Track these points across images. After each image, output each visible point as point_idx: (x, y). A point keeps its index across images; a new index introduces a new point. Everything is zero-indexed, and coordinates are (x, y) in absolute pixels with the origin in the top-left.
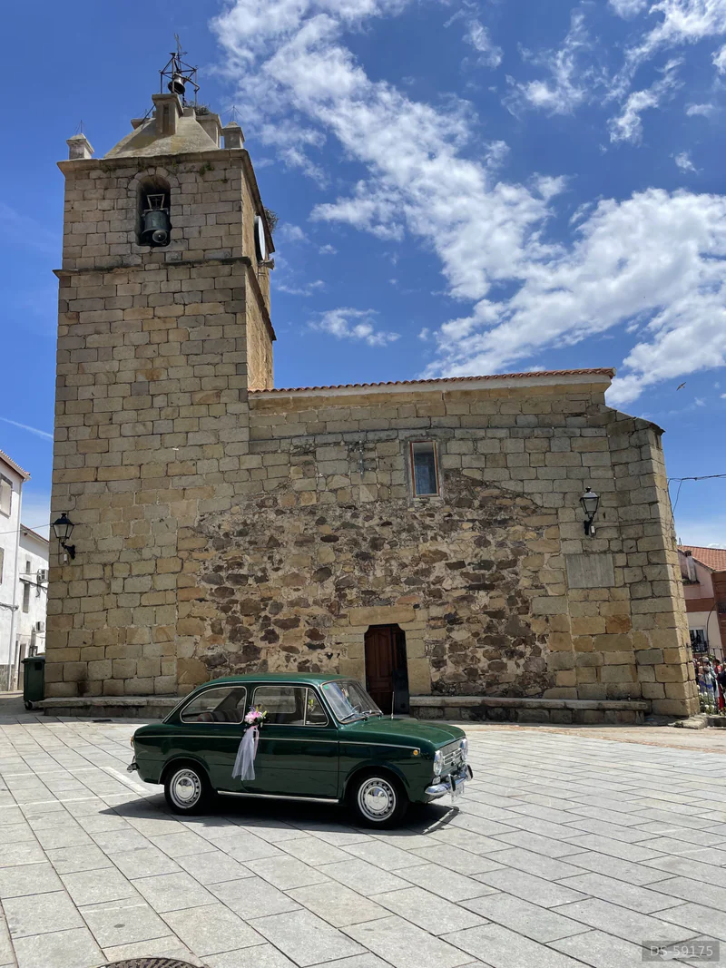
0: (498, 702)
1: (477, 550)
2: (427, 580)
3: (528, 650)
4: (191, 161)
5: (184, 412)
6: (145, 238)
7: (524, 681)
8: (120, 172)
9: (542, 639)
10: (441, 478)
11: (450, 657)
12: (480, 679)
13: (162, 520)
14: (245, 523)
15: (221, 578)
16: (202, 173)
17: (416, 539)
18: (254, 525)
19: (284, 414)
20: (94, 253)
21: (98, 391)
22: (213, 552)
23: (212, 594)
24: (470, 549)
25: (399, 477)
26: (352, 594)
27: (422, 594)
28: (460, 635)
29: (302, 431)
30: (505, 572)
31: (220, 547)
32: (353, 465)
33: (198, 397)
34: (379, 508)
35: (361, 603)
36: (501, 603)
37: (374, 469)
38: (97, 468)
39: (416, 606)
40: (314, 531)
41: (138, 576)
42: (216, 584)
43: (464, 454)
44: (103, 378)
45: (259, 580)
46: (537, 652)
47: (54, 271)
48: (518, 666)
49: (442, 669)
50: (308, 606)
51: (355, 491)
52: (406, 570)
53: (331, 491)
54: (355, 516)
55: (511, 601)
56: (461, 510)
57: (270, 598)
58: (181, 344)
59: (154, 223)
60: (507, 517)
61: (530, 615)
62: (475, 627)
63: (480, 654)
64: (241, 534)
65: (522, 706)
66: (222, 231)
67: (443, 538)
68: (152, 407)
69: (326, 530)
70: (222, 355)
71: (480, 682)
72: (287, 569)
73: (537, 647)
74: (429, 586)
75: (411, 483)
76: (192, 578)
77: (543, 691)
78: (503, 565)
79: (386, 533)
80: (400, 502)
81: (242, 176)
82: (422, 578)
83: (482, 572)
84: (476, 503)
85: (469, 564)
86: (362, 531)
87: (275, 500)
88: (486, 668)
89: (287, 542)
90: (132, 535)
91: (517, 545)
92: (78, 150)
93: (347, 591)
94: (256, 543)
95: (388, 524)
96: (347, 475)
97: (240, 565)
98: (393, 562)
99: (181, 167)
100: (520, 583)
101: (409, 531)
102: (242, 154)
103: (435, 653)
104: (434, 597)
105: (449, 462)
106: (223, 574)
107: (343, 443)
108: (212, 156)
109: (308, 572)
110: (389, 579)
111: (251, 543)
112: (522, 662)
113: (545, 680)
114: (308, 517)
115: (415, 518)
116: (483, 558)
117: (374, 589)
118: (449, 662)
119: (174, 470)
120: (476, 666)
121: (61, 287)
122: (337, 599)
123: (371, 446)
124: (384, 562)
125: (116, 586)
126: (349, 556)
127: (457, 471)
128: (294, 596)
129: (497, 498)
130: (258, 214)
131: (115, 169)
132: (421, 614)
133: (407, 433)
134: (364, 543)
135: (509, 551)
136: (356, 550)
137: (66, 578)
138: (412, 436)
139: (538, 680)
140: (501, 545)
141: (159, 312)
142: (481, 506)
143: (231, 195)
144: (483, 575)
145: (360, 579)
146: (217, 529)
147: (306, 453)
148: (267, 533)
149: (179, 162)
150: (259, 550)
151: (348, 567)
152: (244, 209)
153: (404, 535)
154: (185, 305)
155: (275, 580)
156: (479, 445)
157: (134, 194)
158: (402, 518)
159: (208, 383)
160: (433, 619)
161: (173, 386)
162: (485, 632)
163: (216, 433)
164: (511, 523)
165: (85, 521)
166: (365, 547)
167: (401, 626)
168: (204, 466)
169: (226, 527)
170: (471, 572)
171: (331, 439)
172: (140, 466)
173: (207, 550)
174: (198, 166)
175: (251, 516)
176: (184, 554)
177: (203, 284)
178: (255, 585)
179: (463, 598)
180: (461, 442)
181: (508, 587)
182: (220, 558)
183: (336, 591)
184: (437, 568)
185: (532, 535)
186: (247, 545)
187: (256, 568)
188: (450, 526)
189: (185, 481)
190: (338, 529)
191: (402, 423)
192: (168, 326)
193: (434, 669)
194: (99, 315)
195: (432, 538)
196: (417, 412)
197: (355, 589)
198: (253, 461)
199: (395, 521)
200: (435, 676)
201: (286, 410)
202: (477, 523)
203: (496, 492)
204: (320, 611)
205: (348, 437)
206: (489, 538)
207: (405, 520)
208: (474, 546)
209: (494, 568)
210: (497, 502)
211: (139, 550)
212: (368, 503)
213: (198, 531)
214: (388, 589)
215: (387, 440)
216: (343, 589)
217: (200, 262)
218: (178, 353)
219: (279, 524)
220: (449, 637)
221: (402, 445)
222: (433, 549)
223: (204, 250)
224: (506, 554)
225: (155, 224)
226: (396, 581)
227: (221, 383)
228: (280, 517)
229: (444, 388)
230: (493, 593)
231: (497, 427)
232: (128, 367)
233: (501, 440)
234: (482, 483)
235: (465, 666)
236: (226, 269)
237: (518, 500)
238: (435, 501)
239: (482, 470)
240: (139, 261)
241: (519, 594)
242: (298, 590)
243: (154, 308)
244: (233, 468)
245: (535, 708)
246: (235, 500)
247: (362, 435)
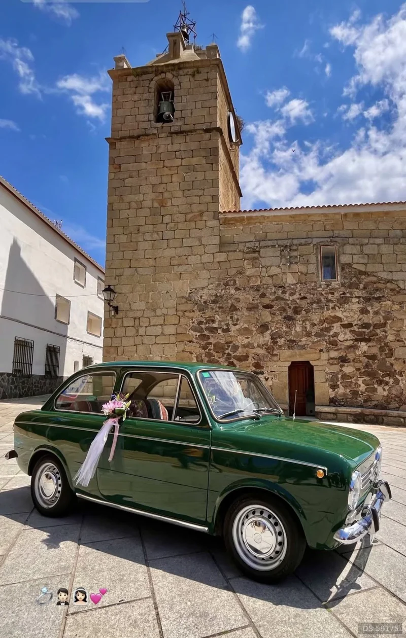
0: (371, 412)
1: (361, 316)
2: (328, 334)
3: (391, 381)
4: (186, 68)
5: (181, 226)
6: (160, 118)
7: (388, 400)
8: (144, 77)
9: (401, 374)
10: (339, 269)
11: (341, 383)
12: (360, 397)
13: (167, 292)
14: (216, 296)
15: (202, 329)
16: (193, 75)
17: (322, 308)
18: (221, 297)
19: (241, 228)
20: (130, 128)
21: (131, 213)
22: (197, 313)
23: (196, 338)
24: (356, 316)
25: (312, 268)
26: (281, 341)
27: (325, 343)
28: (348, 369)
29: (252, 239)
30: (378, 331)
31: (201, 310)
32: (283, 260)
33: (189, 216)
34: (299, 288)
35: (287, 347)
36: (375, 351)
37: (296, 263)
38: (131, 260)
39: (321, 351)
40: (259, 301)
41: (154, 325)
42: (199, 332)
43: (354, 254)
44: (134, 205)
45: (224, 331)
46: (397, 382)
47: (106, 139)
48: (384, 390)
49: (336, 390)
50: (254, 348)
51: (284, 277)
52: (316, 327)
53: (269, 276)
54: (284, 292)
55: (382, 349)
56: (351, 290)
57: (231, 342)
58: (180, 183)
59: (165, 107)
60: (381, 295)
61: (393, 358)
62: (358, 365)
63: (360, 382)
64: (214, 302)
65: (386, 415)
66: (205, 112)
67: (339, 308)
68: (162, 222)
69: (266, 301)
70: (204, 190)
71: (360, 399)
72: (242, 325)
73: (397, 379)
74: (330, 339)
75: (320, 272)
76: (186, 329)
77: (400, 406)
78: (376, 326)
79: (304, 303)
80: (313, 284)
81: (218, 77)
82: (325, 333)
83: (364, 330)
84: (361, 286)
85: (355, 325)
86: (289, 302)
87: (235, 281)
88: (364, 390)
89: (241, 308)
90: (150, 301)
91: (387, 314)
92: (121, 64)
93: (278, 340)
94: (223, 308)
95: (305, 298)
96: (279, 266)
97: (213, 321)
98: (307, 323)
99: (181, 72)
100: (388, 337)
101: (318, 303)
102: (218, 62)
103: (332, 379)
104: (332, 345)
105: (344, 259)
106: (203, 326)
107: (277, 246)
108: (199, 64)
109: (254, 327)
110: (304, 333)
111: (220, 308)
112: (387, 388)
113: (401, 400)
114: (255, 293)
115: (322, 295)
116: (365, 321)
117: (295, 339)
118: (340, 386)
119: (174, 262)
120: (357, 389)
121: (110, 148)
122: (272, 344)
123: (295, 248)
124: (301, 322)
125: (142, 331)
126: (280, 317)
127: (350, 265)
128: (246, 341)
129: (375, 283)
130: (230, 111)
131: (141, 75)
132: (324, 356)
133: (319, 240)
134: (289, 310)
135: (381, 318)
136: (284, 314)
137: (114, 326)
138: (321, 242)
139: (397, 399)
140: (376, 313)
141: (167, 163)
142: (365, 288)
143: (212, 89)
144: (364, 332)
145: (286, 332)
146: (200, 299)
147: (254, 252)
148: (229, 301)
149: (180, 69)
150: (224, 312)
151: (279, 324)
152: (218, 98)
153: (315, 306)
154: (182, 159)
155: (234, 331)
156: (364, 248)
157: (153, 90)
158: (313, 295)
159: (196, 208)
160: (332, 359)
161: (175, 209)
162: (364, 368)
163: (200, 239)
164: (383, 299)
165: (123, 291)
166: (290, 312)
167: (311, 362)
168: (192, 259)
169: (205, 298)
170: (357, 330)
171: (270, 243)
172: (155, 259)
173: (193, 311)
174: (191, 71)
175: (220, 291)
176: (180, 314)
177: (194, 146)
178: (222, 334)
179: (351, 347)
180: (353, 246)
181: (380, 340)
182: (201, 316)
183: (272, 339)
184: (335, 327)
185: (396, 307)
186: (217, 309)
187: (223, 323)
188: (344, 300)
189: (181, 269)
190: (273, 301)
191: (315, 234)
192: (172, 172)
193: (331, 390)
194: (132, 166)
195: (332, 308)
196: (325, 226)
197: (283, 339)
198: (222, 257)
199: (308, 296)
200: (332, 394)
201: (243, 225)
202: (361, 299)
203: (375, 279)
204: (262, 352)
205: (280, 242)
206: (369, 308)
207: (315, 296)
208: (359, 313)
209: (372, 328)
210: (375, 286)
211: (154, 310)
212: (293, 285)
213: (189, 299)
214: (304, 339)
215: (306, 245)
216: (276, 338)
217: (191, 131)
218: (178, 189)
219: (237, 296)
220: (341, 371)
221: (315, 247)
222: (332, 314)
223: (194, 125)
224: (380, 319)
225: (165, 109)
226: (309, 334)
227: (203, 207)
228: (238, 292)
229: (343, 211)
230: (370, 344)
231: (375, 238)
232: (148, 198)
233: (378, 245)
234: (365, 273)
235: (351, 389)
236: (207, 136)
237: (389, 285)
238: (335, 284)
239: (366, 264)
240: (155, 132)
241: (387, 345)
242: (248, 338)
243: (164, 161)
244: (209, 261)
245: (395, 417)
246: (210, 281)
247: (290, 241)
